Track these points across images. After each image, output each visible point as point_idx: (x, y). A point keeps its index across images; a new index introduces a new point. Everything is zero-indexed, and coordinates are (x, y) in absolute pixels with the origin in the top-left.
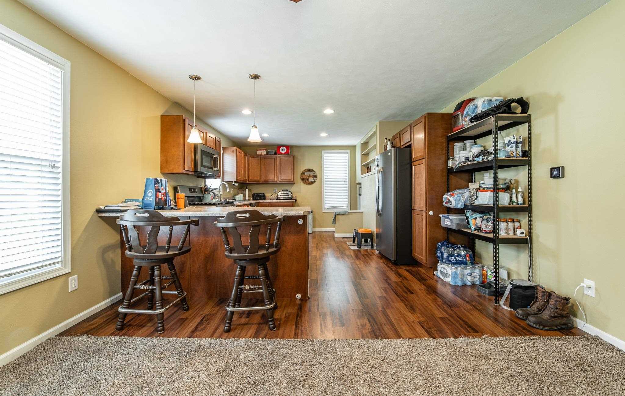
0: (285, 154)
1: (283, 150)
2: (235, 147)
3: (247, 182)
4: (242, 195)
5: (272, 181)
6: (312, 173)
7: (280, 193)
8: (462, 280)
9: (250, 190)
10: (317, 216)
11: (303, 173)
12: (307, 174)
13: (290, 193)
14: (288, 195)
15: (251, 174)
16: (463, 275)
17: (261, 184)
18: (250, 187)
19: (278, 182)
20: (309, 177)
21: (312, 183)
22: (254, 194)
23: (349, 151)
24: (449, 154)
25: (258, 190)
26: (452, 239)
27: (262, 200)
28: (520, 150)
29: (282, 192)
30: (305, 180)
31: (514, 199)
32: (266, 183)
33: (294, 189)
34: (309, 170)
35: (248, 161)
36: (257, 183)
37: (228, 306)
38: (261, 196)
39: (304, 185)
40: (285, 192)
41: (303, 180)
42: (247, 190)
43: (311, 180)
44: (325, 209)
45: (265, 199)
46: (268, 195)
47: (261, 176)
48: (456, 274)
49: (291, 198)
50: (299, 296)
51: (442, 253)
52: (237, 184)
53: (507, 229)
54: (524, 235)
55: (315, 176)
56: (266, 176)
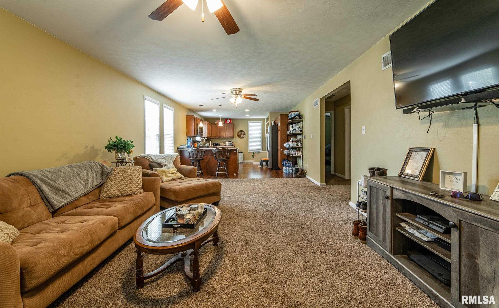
0: (229, 123)
1: (228, 121)
2: (206, 122)
3: (211, 137)
4: (208, 144)
5: (223, 136)
6: (243, 133)
7: (227, 143)
8: (288, 171)
9: (212, 142)
10: (245, 155)
11: (238, 133)
12: (240, 133)
13: (232, 143)
14: (231, 144)
15: (212, 134)
16: (289, 170)
17: (218, 138)
18: (212, 140)
19: (226, 137)
20: (241, 134)
21: (243, 138)
22: (214, 144)
23: (261, 121)
24: (288, 129)
25: (216, 141)
26: (289, 159)
27: (218, 146)
28: (300, 130)
29: (228, 142)
30: (239, 136)
31: (298, 144)
32: (220, 138)
33: (234, 140)
34: (241, 131)
35: (211, 127)
36: (215, 138)
37: (216, 172)
38: (218, 144)
39: (239, 138)
40: (230, 142)
41: (238, 136)
42: (210, 141)
43: (242, 136)
44: (249, 151)
45: (219, 146)
46: (221, 144)
47: (217, 134)
48: (286, 169)
49: (232, 145)
50: (235, 174)
51: (284, 163)
52: (207, 139)
53: (298, 154)
54: (301, 155)
55: (244, 134)
56: (219, 134)
